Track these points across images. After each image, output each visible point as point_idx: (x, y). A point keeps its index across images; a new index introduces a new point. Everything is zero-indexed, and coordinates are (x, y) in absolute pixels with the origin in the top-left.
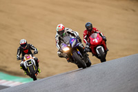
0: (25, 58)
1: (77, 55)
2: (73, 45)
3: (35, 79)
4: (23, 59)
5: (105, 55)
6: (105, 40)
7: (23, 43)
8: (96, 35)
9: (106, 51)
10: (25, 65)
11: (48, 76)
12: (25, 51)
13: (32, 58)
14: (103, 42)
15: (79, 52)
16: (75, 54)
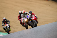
0: (5, 25)
1: (30, 22)
2: (28, 18)
3: (9, 33)
4: (4, 25)
5: (37, 24)
6: (37, 18)
7: (4, 19)
8: (33, 16)
9: (37, 22)
10: (5, 28)
11: (14, 32)
12: (5, 22)
13: (8, 25)
14: (36, 19)
15: (31, 21)
16: (29, 22)
